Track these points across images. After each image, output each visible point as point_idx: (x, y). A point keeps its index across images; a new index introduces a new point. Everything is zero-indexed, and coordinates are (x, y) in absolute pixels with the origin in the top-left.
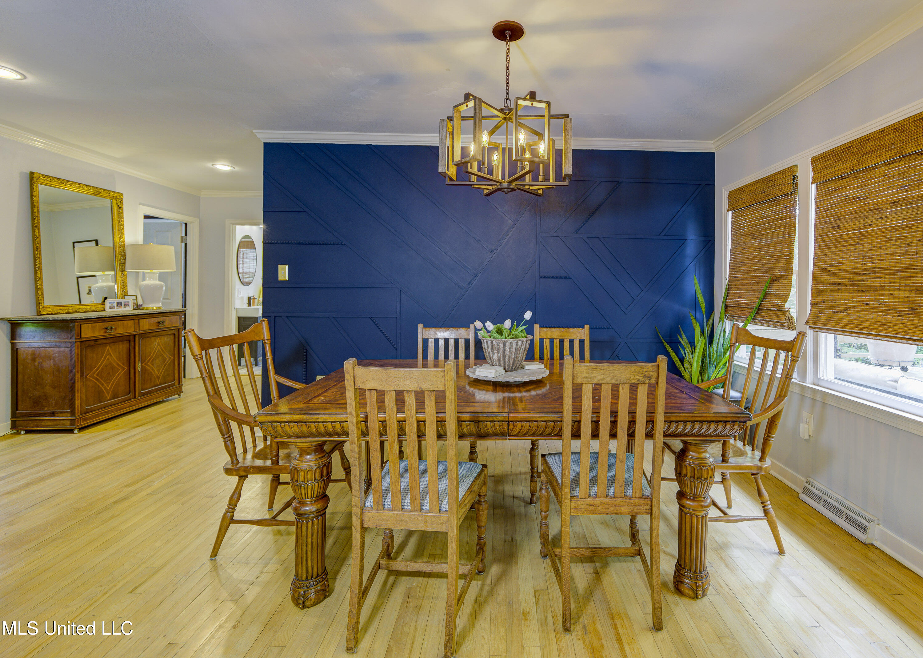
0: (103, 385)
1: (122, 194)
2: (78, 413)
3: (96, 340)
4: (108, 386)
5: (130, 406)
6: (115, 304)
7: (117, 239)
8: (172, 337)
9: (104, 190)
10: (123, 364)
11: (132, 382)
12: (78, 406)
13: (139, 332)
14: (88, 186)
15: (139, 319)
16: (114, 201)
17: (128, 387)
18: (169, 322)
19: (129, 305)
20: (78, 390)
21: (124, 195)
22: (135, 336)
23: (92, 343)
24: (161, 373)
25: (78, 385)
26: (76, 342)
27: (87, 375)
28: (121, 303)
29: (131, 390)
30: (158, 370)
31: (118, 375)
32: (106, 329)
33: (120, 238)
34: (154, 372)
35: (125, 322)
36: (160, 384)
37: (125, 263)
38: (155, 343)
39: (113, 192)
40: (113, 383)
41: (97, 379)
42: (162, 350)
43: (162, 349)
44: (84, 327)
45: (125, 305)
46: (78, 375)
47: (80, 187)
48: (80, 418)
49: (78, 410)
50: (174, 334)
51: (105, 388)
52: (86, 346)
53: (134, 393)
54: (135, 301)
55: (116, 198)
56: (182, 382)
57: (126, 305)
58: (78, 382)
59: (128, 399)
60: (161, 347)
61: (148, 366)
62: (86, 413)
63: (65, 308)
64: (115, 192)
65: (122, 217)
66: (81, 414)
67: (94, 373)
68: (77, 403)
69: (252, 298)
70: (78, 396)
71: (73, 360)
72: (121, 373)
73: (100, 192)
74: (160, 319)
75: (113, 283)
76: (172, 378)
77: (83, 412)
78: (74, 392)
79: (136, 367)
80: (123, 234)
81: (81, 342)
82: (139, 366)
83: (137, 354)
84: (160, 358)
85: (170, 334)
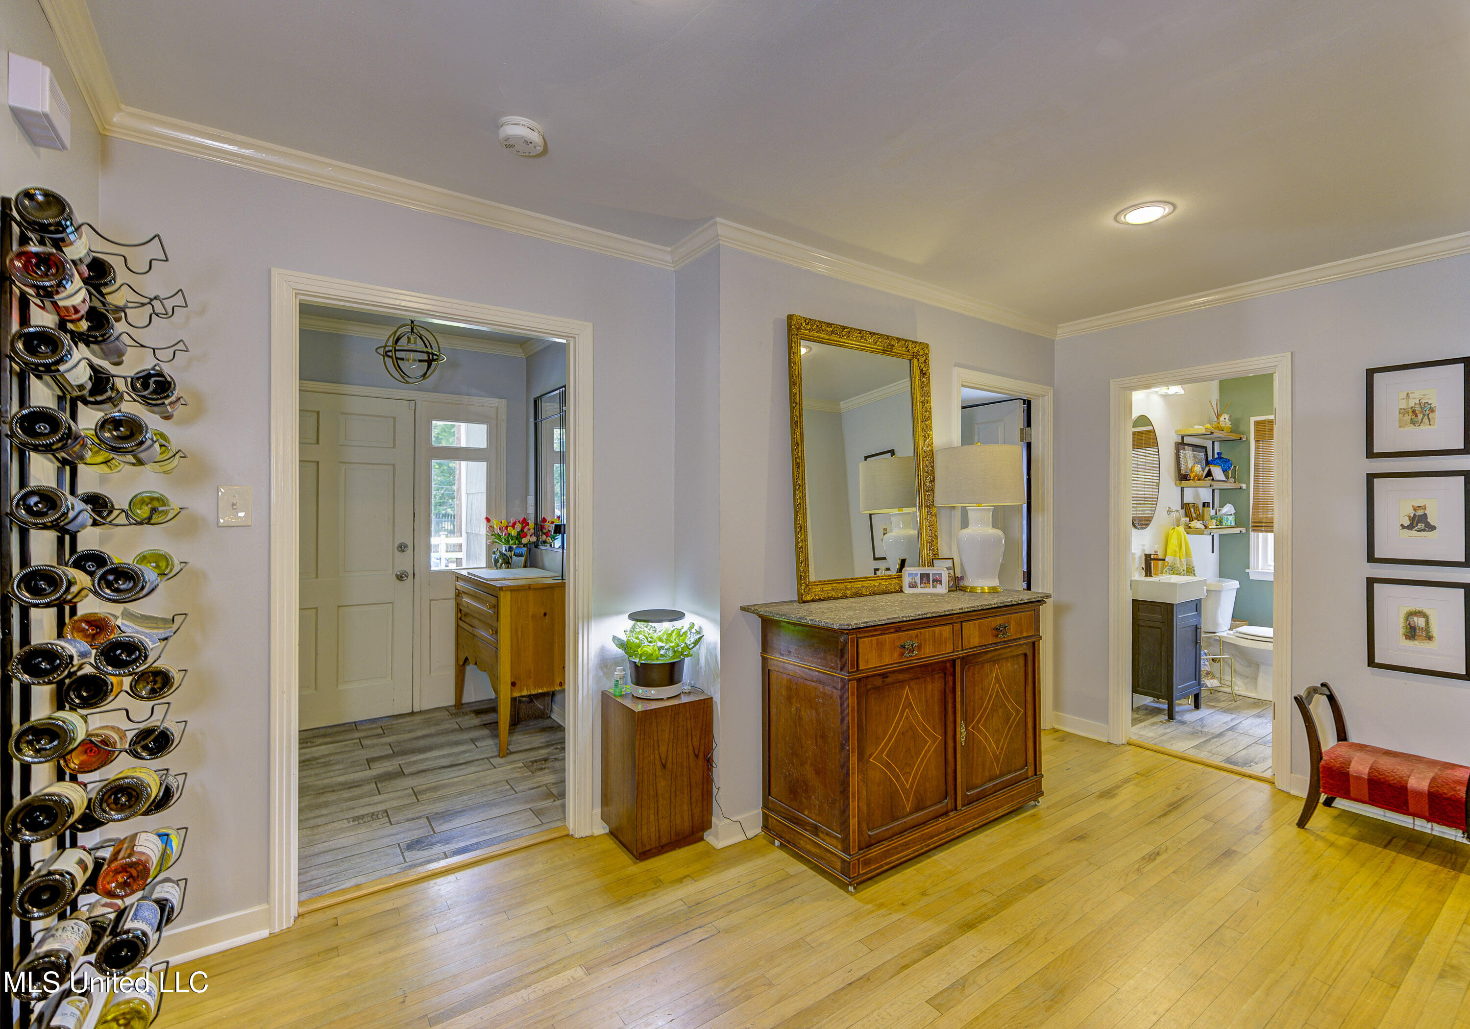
0: (898, 778)
1: (927, 346)
2: (854, 847)
3: (884, 676)
4: (907, 781)
5: (947, 830)
6: (918, 579)
7: (920, 441)
8: (1021, 661)
9: (899, 340)
10: (934, 728)
11: (950, 771)
12: (854, 832)
13: (961, 653)
14: (874, 334)
15: (961, 622)
16: (915, 361)
17: (942, 784)
18: (1014, 625)
19: (941, 582)
20: (853, 794)
21: (932, 348)
22: (954, 661)
23: (879, 682)
24: (1002, 749)
25: (854, 780)
26: (849, 680)
27: (870, 756)
28: (928, 575)
29: (949, 789)
30: (997, 742)
31: (925, 756)
32: (903, 647)
33: (925, 436)
34: (990, 745)
35: (937, 629)
36: (1002, 775)
37: (933, 490)
38: (990, 677)
39: (913, 342)
40: (917, 772)
41: (888, 766)
42: (1004, 693)
43: (1003, 691)
44: (865, 643)
45: (934, 581)
46: (854, 759)
47: (862, 338)
48: (858, 860)
49: (854, 841)
50: (1025, 655)
51: (903, 786)
52: (869, 687)
53: (953, 796)
54: (952, 572)
55: (915, 355)
56: (1040, 770)
57: (938, 581)
58: (853, 773)
59: (943, 811)
60: (1001, 686)
61: (980, 731)
62: (869, 846)
63: (841, 586)
64: (916, 342)
65: (928, 394)
66: (859, 850)
67: (882, 751)
68: (853, 822)
69: (1152, 557)
70: (854, 809)
71: (846, 722)
72: (931, 746)
73: (893, 346)
74: (998, 621)
75: (914, 529)
76: (1021, 761)
77: (863, 845)
78: (848, 797)
79: (958, 736)
80: (929, 428)
81: (859, 680)
82: (962, 733)
83: (958, 706)
84: (1000, 711)
85: (1017, 656)
